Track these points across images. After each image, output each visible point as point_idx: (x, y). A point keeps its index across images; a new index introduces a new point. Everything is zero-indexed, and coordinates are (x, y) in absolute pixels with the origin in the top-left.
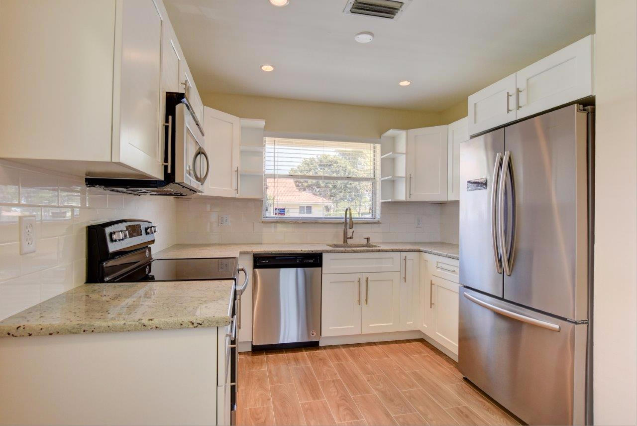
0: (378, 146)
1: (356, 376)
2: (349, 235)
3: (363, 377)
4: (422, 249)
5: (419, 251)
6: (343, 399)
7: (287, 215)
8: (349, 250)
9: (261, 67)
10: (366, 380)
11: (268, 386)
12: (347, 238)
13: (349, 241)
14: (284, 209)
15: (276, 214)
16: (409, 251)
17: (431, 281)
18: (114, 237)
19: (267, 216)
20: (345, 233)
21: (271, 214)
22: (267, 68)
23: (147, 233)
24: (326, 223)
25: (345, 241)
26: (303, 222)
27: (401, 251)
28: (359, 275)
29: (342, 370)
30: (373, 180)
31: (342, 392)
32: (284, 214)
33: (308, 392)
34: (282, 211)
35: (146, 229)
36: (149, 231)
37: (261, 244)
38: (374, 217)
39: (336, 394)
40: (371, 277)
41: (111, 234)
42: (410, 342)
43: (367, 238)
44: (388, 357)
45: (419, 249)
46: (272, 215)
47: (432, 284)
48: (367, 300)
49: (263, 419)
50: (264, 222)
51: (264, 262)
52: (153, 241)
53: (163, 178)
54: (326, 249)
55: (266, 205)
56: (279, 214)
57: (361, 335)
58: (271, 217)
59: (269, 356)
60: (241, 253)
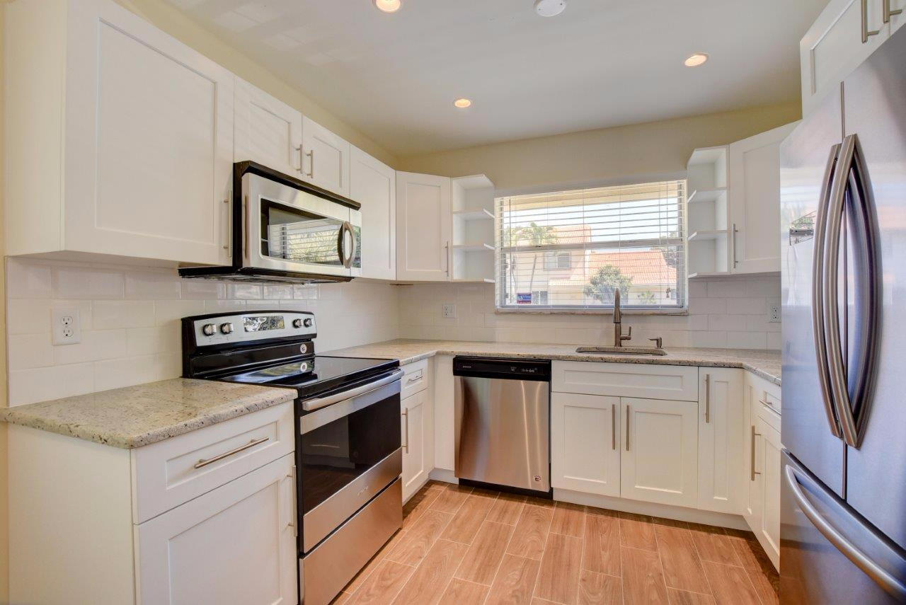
0: (684, 182)
1: (569, 565)
2: (625, 333)
3: (580, 571)
4: (745, 363)
5: (740, 367)
6: (516, 596)
7: (533, 303)
9: (453, 103)
10: (580, 577)
11: (436, 539)
12: (621, 339)
13: (623, 342)
14: (530, 295)
15: (519, 302)
16: (716, 365)
17: (753, 428)
18: (208, 331)
19: (507, 304)
20: (618, 332)
21: (512, 302)
22: (463, 103)
23: (295, 327)
24: (588, 315)
25: (618, 343)
26: (551, 314)
27: (699, 365)
28: (616, 401)
29: (556, 547)
30: (678, 242)
31: (525, 584)
32: (530, 302)
33: (477, 565)
34: (525, 298)
35: (294, 321)
36: (298, 323)
37: (495, 342)
38: (680, 304)
39: (514, 583)
40: (636, 405)
41: (204, 328)
42: (723, 534)
43: (657, 340)
44: (655, 549)
45: (741, 364)
46: (515, 303)
47: (754, 434)
48: (628, 444)
49: (389, 582)
50: (498, 313)
51: (466, 367)
52: (314, 336)
53: (230, 264)
54: (557, 354)
55: (505, 290)
56: (523, 302)
57: (620, 499)
58: (514, 306)
59: (475, 496)
60: (438, 354)
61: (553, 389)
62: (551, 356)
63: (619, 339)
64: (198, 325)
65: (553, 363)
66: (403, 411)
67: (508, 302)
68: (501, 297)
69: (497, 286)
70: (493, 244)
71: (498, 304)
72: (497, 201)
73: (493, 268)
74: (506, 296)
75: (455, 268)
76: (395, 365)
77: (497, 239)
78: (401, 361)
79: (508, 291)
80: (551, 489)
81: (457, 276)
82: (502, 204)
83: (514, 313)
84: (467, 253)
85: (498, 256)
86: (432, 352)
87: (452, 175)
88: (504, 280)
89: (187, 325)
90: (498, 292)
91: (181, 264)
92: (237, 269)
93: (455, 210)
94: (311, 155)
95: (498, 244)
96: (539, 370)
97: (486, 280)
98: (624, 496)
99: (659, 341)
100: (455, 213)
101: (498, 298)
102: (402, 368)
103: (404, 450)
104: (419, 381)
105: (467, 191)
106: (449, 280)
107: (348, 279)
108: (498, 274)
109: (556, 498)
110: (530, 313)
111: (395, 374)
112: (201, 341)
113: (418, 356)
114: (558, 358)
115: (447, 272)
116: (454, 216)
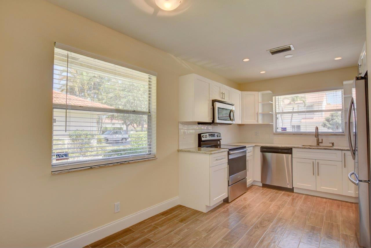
0: (343, 90)
2: (320, 141)
3: (300, 204)
7: (288, 131)
8: (307, 148)
9: (260, 73)
11: (257, 195)
13: (320, 144)
15: (282, 130)
18: (204, 136)
20: (318, 140)
21: (279, 130)
23: (217, 137)
25: (318, 145)
26: (294, 134)
28: (314, 161)
30: (341, 110)
32: (286, 130)
34: (285, 129)
35: (217, 135)
36: (218, 136)
38: (343, 132)
40: (320, 162)
41: (203, 136)
43: (332, 143)
48: (318, 174)
50: (274, 134)
51: (265, 150)
52: (221, 139)
53: (211, 122)
54: (294, 146)
55: (277, 127)
56: (283, 130)
57: (316, 191)
58: (280, 132)
59: (268, 189)
60: (255, 146)
61: (293, 157)
62: (292, 147)
63: (318, 143)
64: (202, 135)
65: (293, 149)
66: (247, 160)
67: (278, 131)
68: (275, 129)
69: (274, 125)
70: (272, 111)
71: (274, 131)
72: (274, 98)
73: (273, 119)
74: (277, 128)
75: (260, 119)
76: (245, 147)
77: (274, 110)
78: (247, 146)
79: (278, 127)
80: (293, 188)
81: (260, 122)
82: (275, 98)
83: (280, 134)
84: (263, 115)
85: (274, 116)
86: (254, 145)
87: (259, 90)
88: (276, 123)
89: (200, 136)
90: (274, 127)
91: (198, 122)
92: (213, 123)
93: (259, 102)
94: (224, 94)
95: (274, 112)
96: (288, 151)
97: (270, 123)
98: (317, 190)
99: (333, 144)
100: (260, 103)
101: (274, 129)
102: (247, 148)
103: (247, 171)
104: (250, 153)
105: (263, 95)
106: (258, 123)
107: (231, 124)
108: (274, 121)
109: (295, 191)
110: (286, 134)
111: (245, 150)
112: (203, 139)
113: (250, 146)
114: (294, 147)
115: (257, 121)
116: (259, 103)
